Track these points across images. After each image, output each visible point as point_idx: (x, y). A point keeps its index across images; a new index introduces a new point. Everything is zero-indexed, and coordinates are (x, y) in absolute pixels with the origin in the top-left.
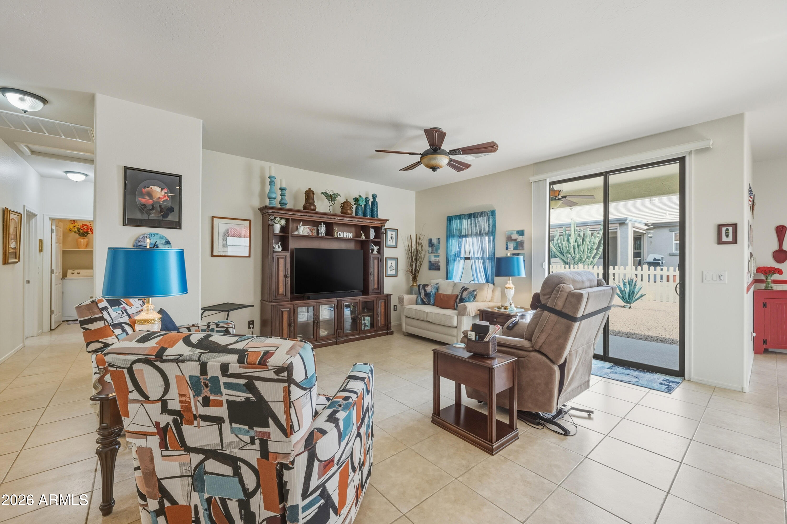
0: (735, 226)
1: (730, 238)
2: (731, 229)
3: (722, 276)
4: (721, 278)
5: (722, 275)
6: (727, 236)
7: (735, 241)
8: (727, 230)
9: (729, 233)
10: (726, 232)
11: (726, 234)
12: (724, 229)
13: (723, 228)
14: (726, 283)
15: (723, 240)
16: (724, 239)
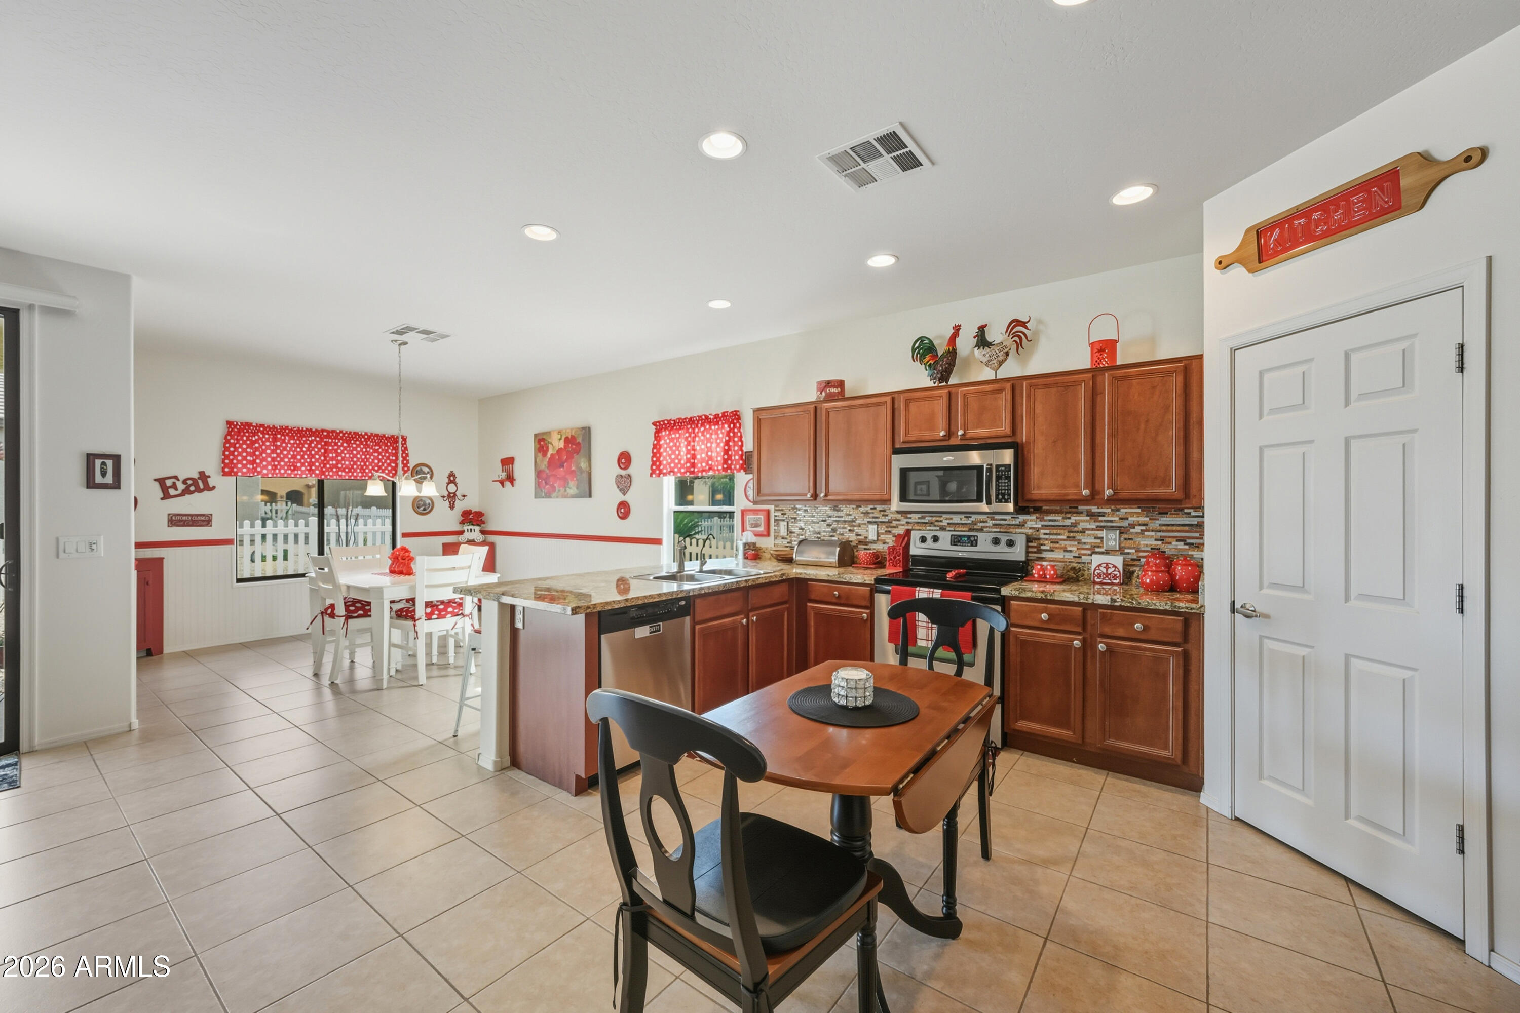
0: (117, 459)
1: (109, 479)
2: (110, 463)
3: (94, 544)
4: (94, 547)
5: (95, 542)
6: (104, 474)
7: (116, 484)
8: (104, 464)
9: (107, 469)
10: (102, 468)
11: (101, 471)
12: (98, 463)
13: (96, 460)
14: (102, 555)
15: (97, 481)
16: (99, 479)
